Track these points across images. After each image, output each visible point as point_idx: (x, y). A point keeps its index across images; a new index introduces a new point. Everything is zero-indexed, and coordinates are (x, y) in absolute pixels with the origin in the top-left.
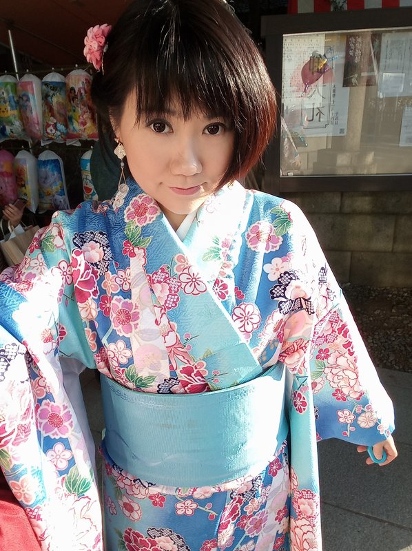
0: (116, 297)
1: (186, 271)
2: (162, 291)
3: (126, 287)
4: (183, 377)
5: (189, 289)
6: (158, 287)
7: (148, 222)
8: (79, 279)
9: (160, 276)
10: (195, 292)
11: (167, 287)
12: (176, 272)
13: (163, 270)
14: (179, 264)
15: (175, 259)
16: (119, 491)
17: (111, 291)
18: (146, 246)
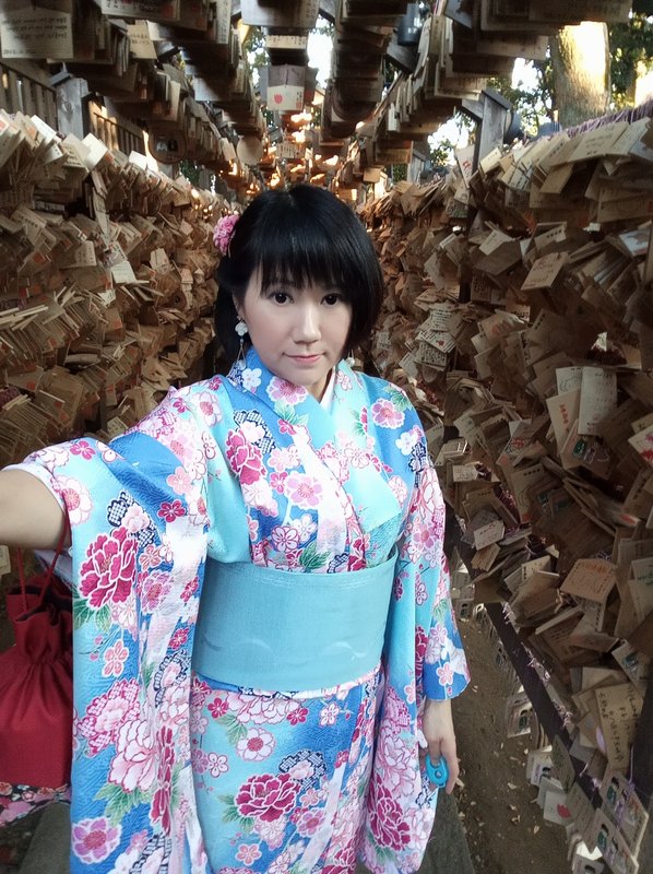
0: (292, 472)
1: (348, 447)
6: (328, 461)
7: (298, 401)
9: (329, 452)
10: (361, 466)
11: (337, 461)
12: (340, 447)
13: (329, 446)
14: (341, 440)
16: (240, 729)
17: (285, 467)
18: (305, 423)
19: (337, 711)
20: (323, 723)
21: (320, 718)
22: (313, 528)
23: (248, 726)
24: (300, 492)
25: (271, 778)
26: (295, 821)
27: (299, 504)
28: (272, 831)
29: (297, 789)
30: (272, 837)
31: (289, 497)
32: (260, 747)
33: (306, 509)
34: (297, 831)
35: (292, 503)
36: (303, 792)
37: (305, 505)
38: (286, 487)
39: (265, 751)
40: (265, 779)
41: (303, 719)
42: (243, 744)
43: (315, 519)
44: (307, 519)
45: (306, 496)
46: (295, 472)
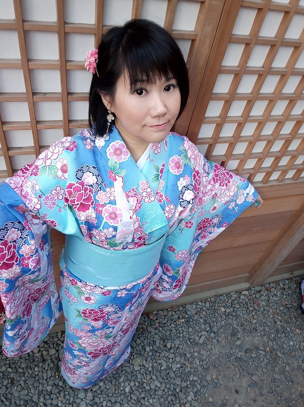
2: (133, 202)
4: (137, 241)
5: (147, 200)
8: (83, 198)
11: (136, 199)
12: (141, 191)
14: (142, 186)
16: (82, 292)
17: (104, 201)
18: (123, 175)
19: (126, 292)
20: (119, 296)
21: (117, 294)
22: (114, 233)
23: (85, 293)
24: (110, 217)
25: (95, 310)
26: (108, 323)
27: (108, 222)
28: (97, 324)
29: (107, 314)
31: (104, 217)
32: (90, 300)
33: (111, 225)
34: (109, 326)
35: (105, 220)
36: (110, 315)
37: (112, 223)
38: (103, 212)
39: (92, 302)
40: (92, 310)
41: (109, 294)
42: (83, 298)
43: (115, 229)
44: (111, 230)
45: (113, 219)
46: (110, 205)
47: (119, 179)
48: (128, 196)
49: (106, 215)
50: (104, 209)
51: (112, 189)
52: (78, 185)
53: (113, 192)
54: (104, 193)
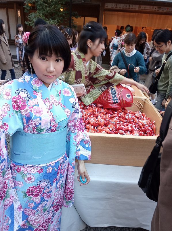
0: (35, 106)
1: (53, 99)
2: (48, 104)
3: (37, 103)
4: (52, 128)
5: (55, 104)
6: (46, 103)
7: (40, 86)
8: (22, 102)
9: (47, 100)
10: (56, 105)
11: (49, 103)
12: (51, 99)
13: (47, 99)
14: (51, 97)
15: (50, 96)
16: (25, 175)
17: (33, 105)
18: (41, 92)
19: (52, 169)
20: (48, 172)
21: (47, 171)
22: (40, 122)
23: (27, 174)
24: (37, 112)
25: (35, 187)
26: (43, 196)
27: (36, 115)
28: (37, 199)
29: (43, 189)
30: (37, 201)
31: (33, 113)
32: (31, 179)
33: (38, 116)
34: (44, 199)
35: (34, 115)
36: (45, 189)
37: (38, 115)
38: (33, 111)
40: (33, 187)
41: (42, 172)
42: (26, 179)
43: (40, 119)
44: (38, 119)
45: (38, 113)
46: (36, 106)
47: (39, 94)
48: (44, 102)
49: (35, 111)
50: (33, 109)
51: (36, 99)
52: (17, 97)
53: (36, 101)
54: (32, 101)
